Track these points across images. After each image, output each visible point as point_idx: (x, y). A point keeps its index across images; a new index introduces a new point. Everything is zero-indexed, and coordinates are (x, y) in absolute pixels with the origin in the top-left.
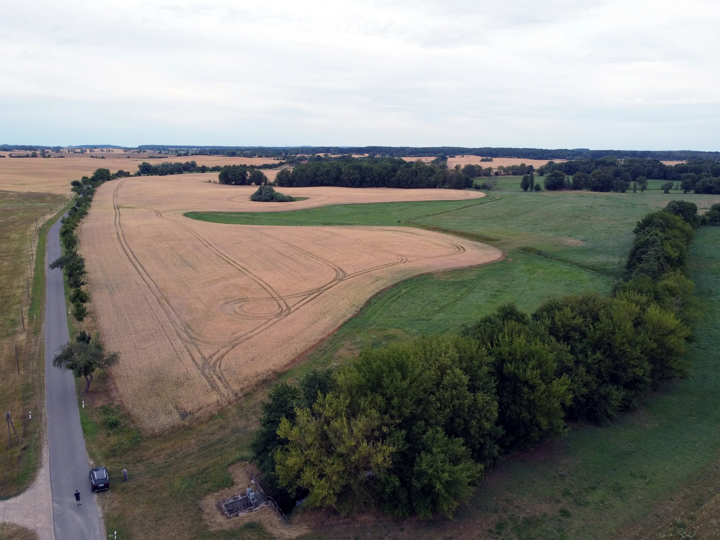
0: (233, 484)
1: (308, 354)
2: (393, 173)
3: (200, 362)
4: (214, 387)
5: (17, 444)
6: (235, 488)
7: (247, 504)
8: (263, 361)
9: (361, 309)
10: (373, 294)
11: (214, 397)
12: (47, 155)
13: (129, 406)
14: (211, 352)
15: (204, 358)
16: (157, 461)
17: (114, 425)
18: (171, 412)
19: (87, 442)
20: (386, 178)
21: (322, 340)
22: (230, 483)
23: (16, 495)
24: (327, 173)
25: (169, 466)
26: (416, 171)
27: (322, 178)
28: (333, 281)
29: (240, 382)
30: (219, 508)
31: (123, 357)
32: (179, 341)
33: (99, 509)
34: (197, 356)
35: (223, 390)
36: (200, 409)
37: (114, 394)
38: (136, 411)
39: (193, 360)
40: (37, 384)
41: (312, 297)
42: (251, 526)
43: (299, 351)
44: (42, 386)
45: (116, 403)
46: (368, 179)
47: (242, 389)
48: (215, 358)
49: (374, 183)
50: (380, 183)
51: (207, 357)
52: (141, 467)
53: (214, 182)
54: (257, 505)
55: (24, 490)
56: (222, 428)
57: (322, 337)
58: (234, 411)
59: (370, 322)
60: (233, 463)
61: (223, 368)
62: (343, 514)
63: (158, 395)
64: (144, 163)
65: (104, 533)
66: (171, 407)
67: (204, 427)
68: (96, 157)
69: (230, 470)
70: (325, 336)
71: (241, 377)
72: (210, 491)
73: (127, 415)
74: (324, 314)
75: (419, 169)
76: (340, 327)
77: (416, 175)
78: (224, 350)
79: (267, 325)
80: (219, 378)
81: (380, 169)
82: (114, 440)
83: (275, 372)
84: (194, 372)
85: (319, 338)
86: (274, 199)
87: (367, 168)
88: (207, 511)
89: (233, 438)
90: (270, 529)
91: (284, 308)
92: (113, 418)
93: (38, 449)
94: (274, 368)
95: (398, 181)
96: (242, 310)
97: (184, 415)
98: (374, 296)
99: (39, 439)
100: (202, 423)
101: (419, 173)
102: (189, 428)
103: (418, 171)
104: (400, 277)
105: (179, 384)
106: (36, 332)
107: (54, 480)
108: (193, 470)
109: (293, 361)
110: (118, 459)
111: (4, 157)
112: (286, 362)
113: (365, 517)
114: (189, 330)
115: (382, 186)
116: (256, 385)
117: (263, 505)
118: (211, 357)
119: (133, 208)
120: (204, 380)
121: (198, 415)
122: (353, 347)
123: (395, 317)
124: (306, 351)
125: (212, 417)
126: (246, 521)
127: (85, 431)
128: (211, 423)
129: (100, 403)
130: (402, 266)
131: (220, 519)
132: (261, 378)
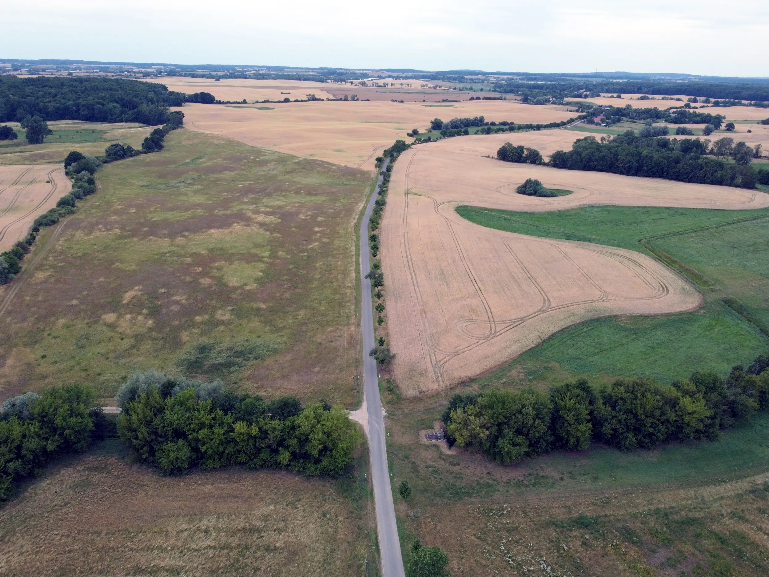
0: (433, 428)
1: (493, 370)
2: (674, 165)
3: (434, 363)
4: (437, 380)
5: (355, 389)
6: (434, 430)
7: (436, 438)
8: (466, 370)
9: (544, 341)
10: (560, 329)
11: (436, 386)
12: (356, 99)
13: (398, 381)
14: (441, 358)
15: (436, 361)
16: (406, 410)
17: (391, 390)
18: (415, 389)
19: (380, 395)
20: (665, 169)
21: (505, 362)
22: (432, 427)
23: (356, 410)
24: (603, 158)
25: (411, 414)
26: (701, 165)
27: (596, 163)
28: (537, 312)
29: (450, 380)
30: (426, 436)
31: (398, 358)
32: (426, 347)
33: (384, 424)
34: (433, 359)
35: (441, 383)
36: (428, 390)
37: (392, 373)
38: (401, 385)
39: (431, 361)
40: (360, 359)
41: (515, 325)
42: (435, 446)
43: (488, 367)
44: (362, 361)
45: (393, 379)
46: (645, 168)
47: (450, 385)
48: (442, 362)
49: (651, 173)
50: (657, 173)
51: (438, 360)
52: (400, 411)
53: (493, 158)
54: (440, 439)
55: (358, 409)
56: (436, 402)
57: (505, 360)
58: (443, 395)
59: (543, 354)
60: (436, 420)
61: (444, 370)
62: (469, 452)
63: (411, 379)
64: (436, 119)
65: (385, 432)
66: (416, 387)
67: (428, 400)
68: (396, 101)
69: (434, 422)
70: (508, 359)
71: (451, 378)
72: (423, 428)
73: (397, 386)
74: (516, 341)
75: (706, 163)
76: (521, 354)
77: (701, 169)
78: (447, 358)
79: (477, 344)
80: (441, 375)
81: (660, 159)
82: (390, 397)
83: (469, 378)
84: (430, 369)
85: (503, 360)
86: (537, 194)
87: (646, 157)
88: (421, 435)
89: (439, 409)
90: (442, 449)
91: (493, 332)
92: (391, 387)
93: (362, 393)
94: (470, 375)
95: (678, 173)
96: (467, 329)
97: (420, 392)
98: (559, 331)
99: (362, 389)
100: (427, 398)
101: (705, 168)
102: (421, 399)
103: (703, 165)
104: (591, 315)
105: (421, 375)
106: (359, 325)
107: (369, 407)
108: (419, 418)
109: (482, 373)
110: (391, 406)
111: (323, 100)
112: (478, 373)
113: (478, 455)
114: (433, 340)
115: (660, 177)
116: (458, 384)
117: (442, 440)
118: (440, 361)
119: (419, 195)
120: (434, 375)
121: (426, 393)
122: (521, 371)
123: (563, 352)
124: (492, 368)
125: (433, 396)
126: (434, 443)
127: (380, 389)
128: (432, 398)
129: (386, 377)
130: (598, 305)
131: (425, 440)
132: (461, 380)
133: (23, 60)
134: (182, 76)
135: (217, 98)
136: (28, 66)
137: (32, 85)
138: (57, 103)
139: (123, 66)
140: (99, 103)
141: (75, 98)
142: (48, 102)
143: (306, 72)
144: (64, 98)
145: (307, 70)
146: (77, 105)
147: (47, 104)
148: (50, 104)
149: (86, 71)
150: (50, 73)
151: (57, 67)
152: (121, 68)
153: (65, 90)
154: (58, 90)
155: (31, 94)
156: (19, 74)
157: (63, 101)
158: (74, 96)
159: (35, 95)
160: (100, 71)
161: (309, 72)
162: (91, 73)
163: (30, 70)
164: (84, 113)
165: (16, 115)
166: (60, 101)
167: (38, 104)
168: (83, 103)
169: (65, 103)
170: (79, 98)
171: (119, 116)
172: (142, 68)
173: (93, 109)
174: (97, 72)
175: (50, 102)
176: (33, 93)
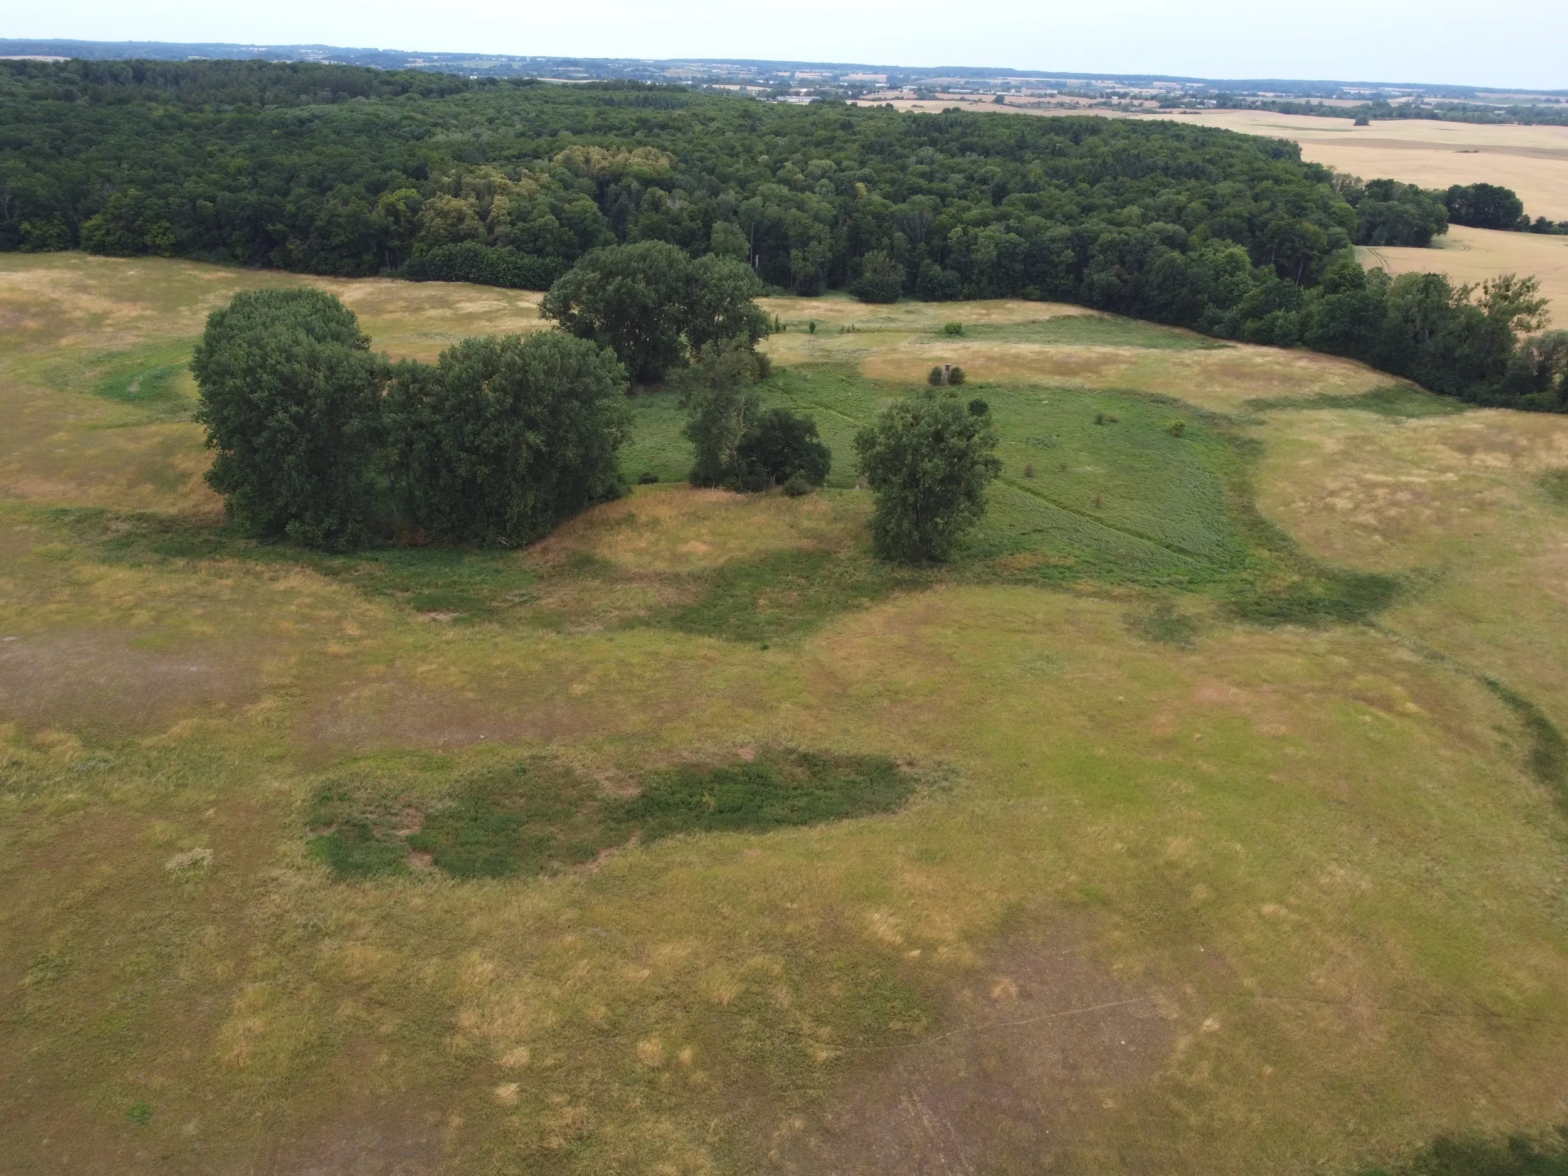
133: (906, 69)
134: (1257, 108)
135: (1532, 210)
136: (915, 80)
137: (933, 143)
138: (1009, 229)
139: (1093, 81)
140: (1171, 241)
141: (1075, 210)
142: (977, 223)
143: (1548, 101)
144: (1033, 206)
145: (1553, 98)
146: (1082, 243)
147: (972, 230)
148: (982, 233)
149: (1029, 92)
150: (959, 97)
151: (967, 83)
152: (1088, 85)
153: (1035, 168)
154: (1012, 166)
155: (922, 182)
156: (897, 98)
157: (1034, 219)
158: (1066, 199)
159: (936, 185)
160: (1060, 93)
161: (1557, 101)
162: (1040, 96)
163: (920, 89)
164: (1101, 276)
165: (858, 273)
166: (1020, 219)
167: (944, 230)
168: (1105, 237)
169: (1038, 229)
170: (1087, 210)
171: (1255, 313)
172: (1132, 85)
173: (1141, 264)
174: (1052, 96)
175: (984, 222)
176: (929, 177)
